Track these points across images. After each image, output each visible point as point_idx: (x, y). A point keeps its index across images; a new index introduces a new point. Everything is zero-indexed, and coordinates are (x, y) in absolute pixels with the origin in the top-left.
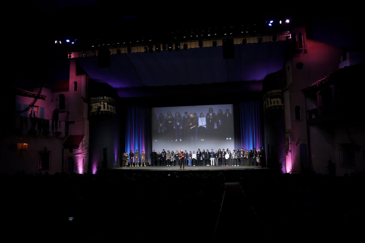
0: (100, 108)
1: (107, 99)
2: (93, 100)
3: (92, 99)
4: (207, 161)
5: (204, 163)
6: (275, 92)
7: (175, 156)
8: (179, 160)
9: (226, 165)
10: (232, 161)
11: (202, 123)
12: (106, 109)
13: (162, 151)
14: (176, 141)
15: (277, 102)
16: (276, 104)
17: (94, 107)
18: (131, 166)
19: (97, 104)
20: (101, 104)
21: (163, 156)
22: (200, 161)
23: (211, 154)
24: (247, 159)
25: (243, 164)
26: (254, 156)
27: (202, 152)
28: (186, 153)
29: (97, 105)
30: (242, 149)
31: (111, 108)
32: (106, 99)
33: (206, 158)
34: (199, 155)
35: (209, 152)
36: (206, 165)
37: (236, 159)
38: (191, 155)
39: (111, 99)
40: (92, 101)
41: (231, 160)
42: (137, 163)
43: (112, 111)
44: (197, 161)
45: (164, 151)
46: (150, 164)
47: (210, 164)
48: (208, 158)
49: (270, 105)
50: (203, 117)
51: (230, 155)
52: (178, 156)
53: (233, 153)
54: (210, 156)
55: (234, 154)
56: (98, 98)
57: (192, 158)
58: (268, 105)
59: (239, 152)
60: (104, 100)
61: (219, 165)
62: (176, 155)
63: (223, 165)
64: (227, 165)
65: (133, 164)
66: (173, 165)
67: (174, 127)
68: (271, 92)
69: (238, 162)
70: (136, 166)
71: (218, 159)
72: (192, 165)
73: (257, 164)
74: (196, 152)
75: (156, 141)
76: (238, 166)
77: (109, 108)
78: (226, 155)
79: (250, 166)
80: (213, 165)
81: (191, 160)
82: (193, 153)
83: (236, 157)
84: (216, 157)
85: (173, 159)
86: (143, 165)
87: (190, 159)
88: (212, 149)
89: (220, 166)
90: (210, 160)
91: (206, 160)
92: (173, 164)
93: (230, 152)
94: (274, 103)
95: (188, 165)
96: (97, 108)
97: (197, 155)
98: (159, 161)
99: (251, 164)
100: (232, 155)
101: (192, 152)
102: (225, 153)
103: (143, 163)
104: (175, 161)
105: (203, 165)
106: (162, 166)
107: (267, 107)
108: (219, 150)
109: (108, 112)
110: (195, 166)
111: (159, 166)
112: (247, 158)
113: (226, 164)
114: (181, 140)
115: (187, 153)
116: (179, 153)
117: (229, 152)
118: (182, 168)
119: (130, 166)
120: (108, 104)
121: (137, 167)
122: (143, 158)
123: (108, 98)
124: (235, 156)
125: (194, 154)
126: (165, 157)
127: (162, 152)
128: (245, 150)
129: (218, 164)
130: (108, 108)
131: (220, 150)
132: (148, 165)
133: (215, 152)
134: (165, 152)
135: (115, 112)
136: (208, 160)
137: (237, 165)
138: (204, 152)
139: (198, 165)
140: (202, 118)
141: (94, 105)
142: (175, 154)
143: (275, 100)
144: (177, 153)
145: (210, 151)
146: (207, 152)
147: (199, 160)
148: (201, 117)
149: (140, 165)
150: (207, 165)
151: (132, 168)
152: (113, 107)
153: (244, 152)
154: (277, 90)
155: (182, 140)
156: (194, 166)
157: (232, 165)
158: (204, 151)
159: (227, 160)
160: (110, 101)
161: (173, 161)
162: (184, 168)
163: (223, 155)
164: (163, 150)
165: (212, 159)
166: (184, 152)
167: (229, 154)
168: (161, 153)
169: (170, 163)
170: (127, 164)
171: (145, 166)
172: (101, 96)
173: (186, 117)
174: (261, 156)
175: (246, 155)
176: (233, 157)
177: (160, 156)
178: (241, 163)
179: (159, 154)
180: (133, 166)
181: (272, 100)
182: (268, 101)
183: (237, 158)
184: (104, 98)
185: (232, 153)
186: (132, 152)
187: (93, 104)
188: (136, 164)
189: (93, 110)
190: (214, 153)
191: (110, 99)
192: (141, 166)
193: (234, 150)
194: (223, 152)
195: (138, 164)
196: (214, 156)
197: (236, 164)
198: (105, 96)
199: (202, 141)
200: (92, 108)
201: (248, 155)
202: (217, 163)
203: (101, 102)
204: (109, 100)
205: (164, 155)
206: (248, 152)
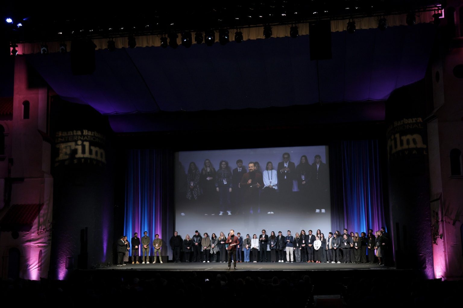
0: (75, 151)
1: (90, 136)
2: (62, 137)
3: (60, 134)
4: (279, 253)
5: (273, 257)
6: (409, 122)
7: (219, 243)
8: (226, 251)
9: (315, 262)
10: (328, 253)
11: (271, 180)
12: (87, 155)
13: (195, 234)
14: (220, 214)
15: (414, 141)
16: (412, 145)
17: (64, 150)
18: (135, 263)
19: (70, 144)
20: (77, 144)
21: (196, 244)
22: (265, 253)
23: (288, 240)
24: (355, 251)
25: (348, 259)
26: (370, 244)
27: (269, 235)
28: (239, 238)
29: (70, 146)
30: (345, 232)
31: (96, 152)
32: (87, 136)
33: (278, 248)
34: (264, 242)
35: (282, 237)
36: (277, 261)
37: (335, 250)
38: (248, 242)
39: (97, 135)
40: (60, 139)
41: (326, 251)
42: (146, 257)
43: (99, 158)
44: (261, 253)
45: (197, 234)
46: (171, 258)
47: (285, 260)
48: (281, 247)
49: (399, 148)
50: (272, 169)
51: (324, 242)
52: (225, 244)
53: (329, 239)
54: (285, 245)
55: (331, 239)
56: (70, 133)
57: (250, 247)
58: (396, 147)
59: (340, 235)
60: (84, 138)
61: (301, 260)
62: (221, 241)
63: (309, 261)
64: (317, 262)
65: (137, 258)
66: (214, 261)
67: (218, 189)
68: (402, 123)
69: (339, 255)
70: (143, 263)
71: (300, 248)
72: (251, 261)
73: (376, 260)
74: (258, 236)
75: (183, 214)
76: (339, 262)
77: (94, 152)
78: (315, 242)
79: (363, 263)
80: (290, 261)
81: (249, 252)
82: (253, 238)
83: (335, 245)
84: (298, 245)
85: (214, 249)
86: (158, 261)
87: (247, 248)
88: (288, 231)
89: (304, 263)
90: (286, 251)
91: (277, 252)
92: (215, 259)
93: (324, 237)
94: (408, 142)
95: (243, 261)
96: (68, 151)
97: (261, 242)
98: (187, 253)
99: (364, 261)
100: (327, 241)
101: (251, 236)
102: (313, 239)
103: (158, 257)
104: (218, 253)
105: (271, 262)
106: (195, 262)
107: (394, 151)
108: (303, 231)
109: (91, 159)
110: (256, 262)
111: (187, 262)
112: (356, 248)
113: (315, 260)
114: (229, 214)
115: (241, 238)
116: (225, 237)
117: (320, 236)
118: (232, 266)
119: (133, 263)
120: (90, 145)
121: (146, 265)
122: (158, 248)
123: (92, 133)
124: (333, 243)
125: (255, 239)
126: (200, 245)
127: (195, 236)
128: (352, 234)
129: (299, 259)
130: (91, 152)
131: (303, 233)
132: (166, 260)
133: (294, 236)
134: (199, 236)
135: (103, 160)
136: (281, 251)
137: (336, 261)
138: (273, 237)
139: (262, 261)
140: (270, 172)
141: (63, 146)
142: (218, 241)
143: (409, 137)
144: (222, 238)
145: (285, 234)
146: (278, 236)
147: (263, 252)
148: (267, 169)
149: (151, 261)
150: (280, 261)
151: (136, 266)
152: (100, 151)
153: (349, 236)
154: (414, 119)
155: (231, 213)
156: (254, 262)
157: (328, 262)
158: (273, 234)
159: (317, 251)
160: (94, 139)
161: (215, 253)
162: (235, 266)
163: (309, 241)
164: (197, 232)
165: (289, 250)
166: (236, 235)
167: (322, 240)
168: (191, 237)
169: (209, 256)
170: (126, 259)
171: (161, 262)
172: (77, 130)
173: (239, 170)
174: (384, 244)
175: (354, 243)
176: (328, 245)
177: (190, 243)
178: (345, 258)
179: (188, 240)
180: (137, 262)
181: (404, 138)
182: (395, 139)
183: (337, 249)
184: (82, 132)
185: (326, 237)
186: (136, 237)
187: (62, 144)
188: (144, 258)
189: (62, 157)
190: (292, 237)
191: (94, 134)
192: (154, 262)
193: (330, 233)
194: (310, 237)
195: (148, 259)
196: (293, 243)
197: (334, 260)
198: (85, 129)
199: (271, 214)
200: (60, 151)
201: (357, 242)
202: (298, 256)
203: (78, 140)
204: (92, 136)
205: (198, 241)
206: (358, 237)
